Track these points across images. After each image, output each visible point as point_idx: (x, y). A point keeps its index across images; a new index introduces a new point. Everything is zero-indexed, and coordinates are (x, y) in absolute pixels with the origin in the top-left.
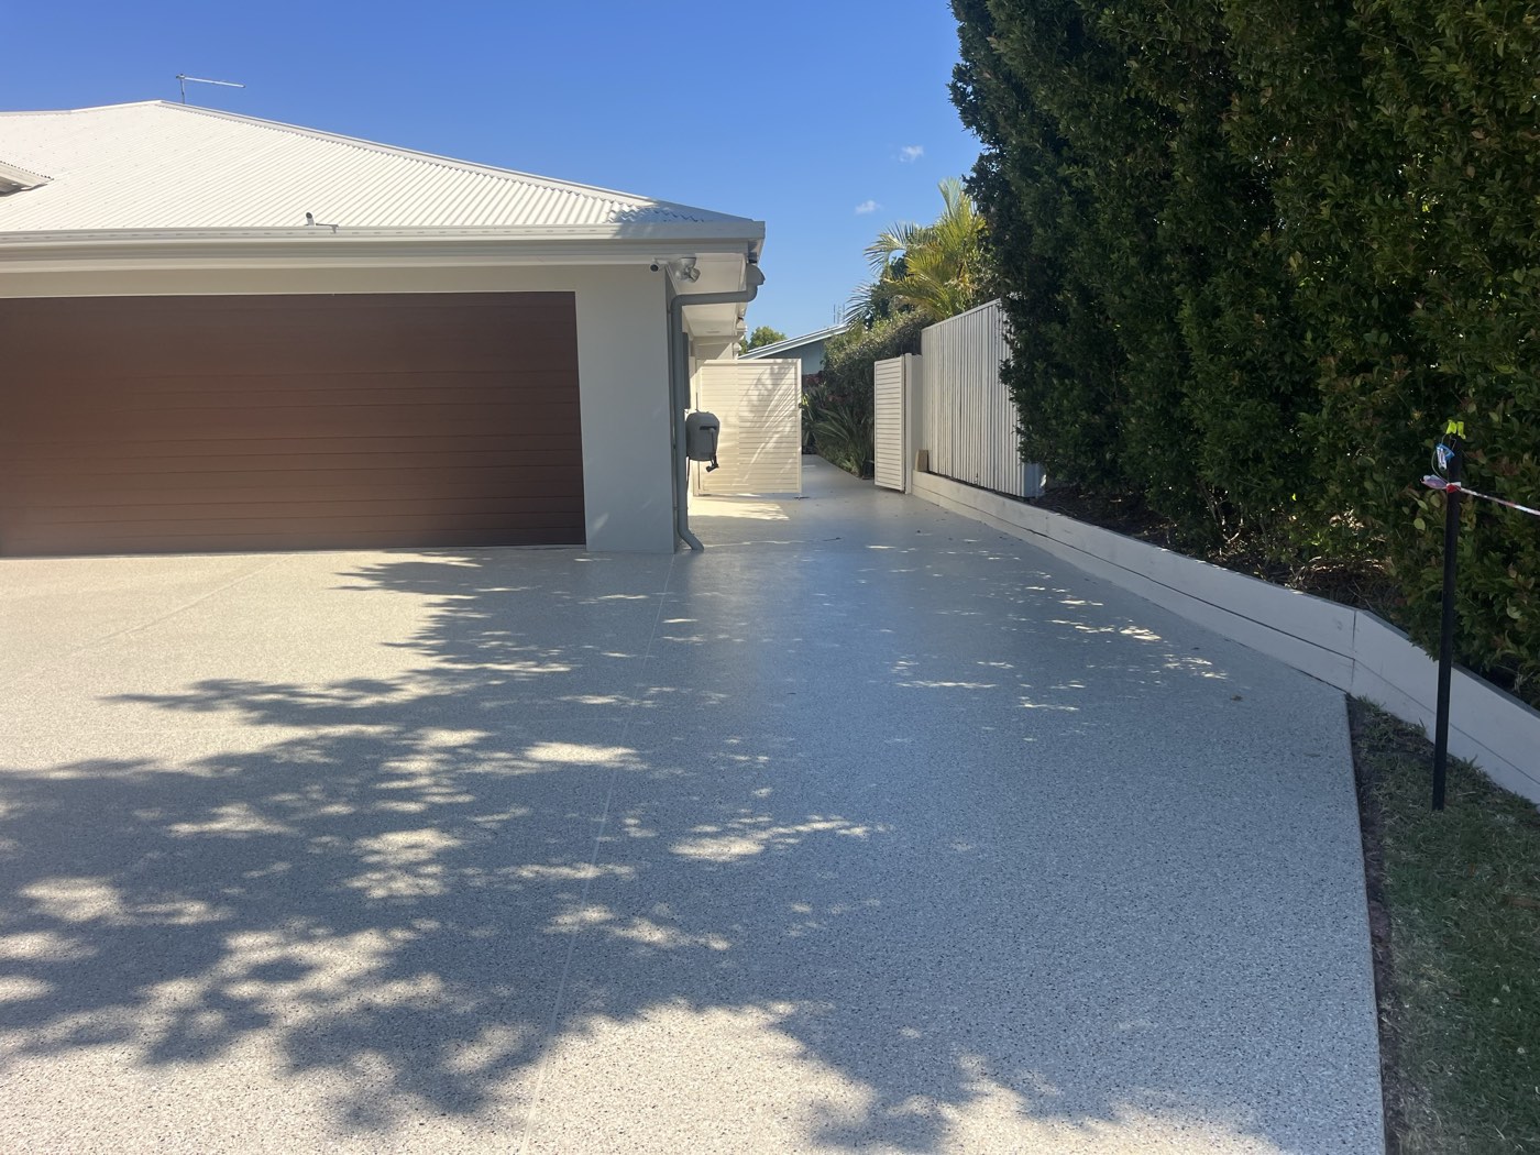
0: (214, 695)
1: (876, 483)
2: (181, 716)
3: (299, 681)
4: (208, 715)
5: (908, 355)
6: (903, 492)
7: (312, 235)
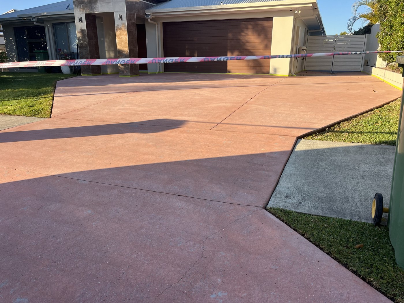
5: (367, 34)
6: (360, 71)
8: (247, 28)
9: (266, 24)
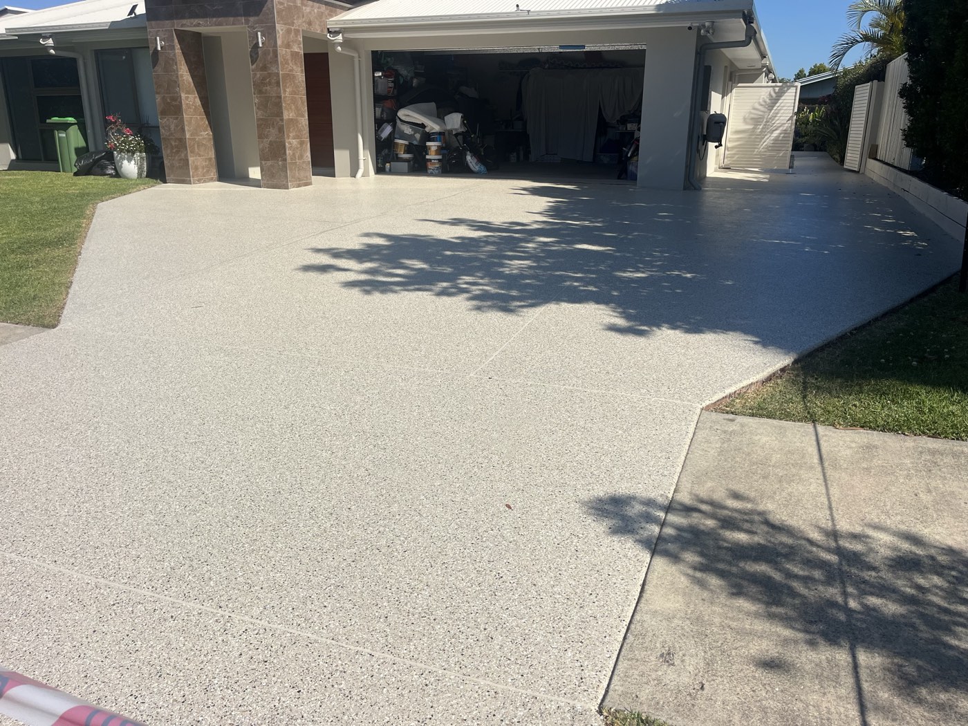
0: (457, 222)
1: (845, 167)
2: (446, 226)
3: (491, 220)
4: (456, 227)
5: (875, 82)
6: (858, 172)
7: (518, 16)
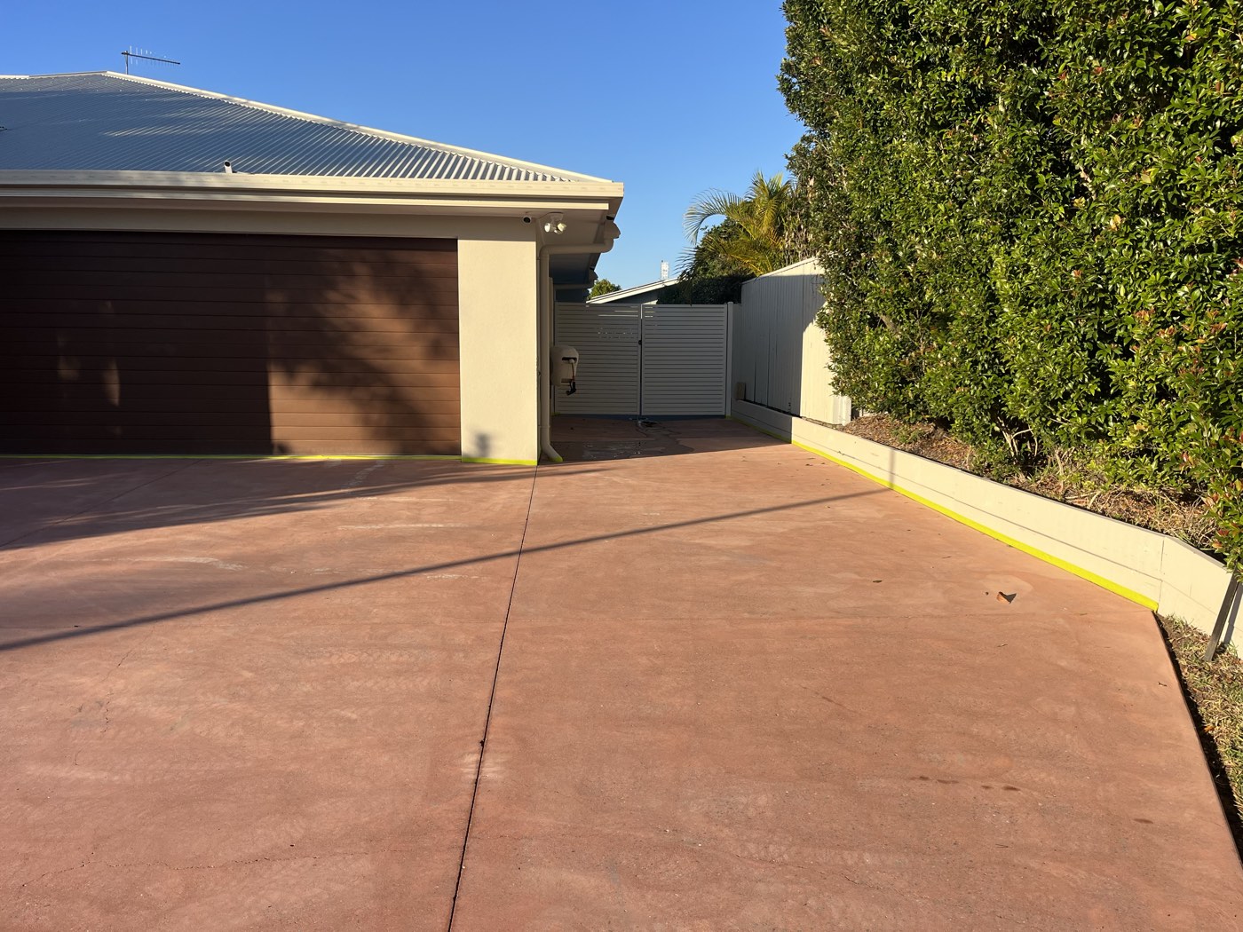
5: (730, 303)
6: (724, 416)
8: (351, 275)
9: (429, 262)
